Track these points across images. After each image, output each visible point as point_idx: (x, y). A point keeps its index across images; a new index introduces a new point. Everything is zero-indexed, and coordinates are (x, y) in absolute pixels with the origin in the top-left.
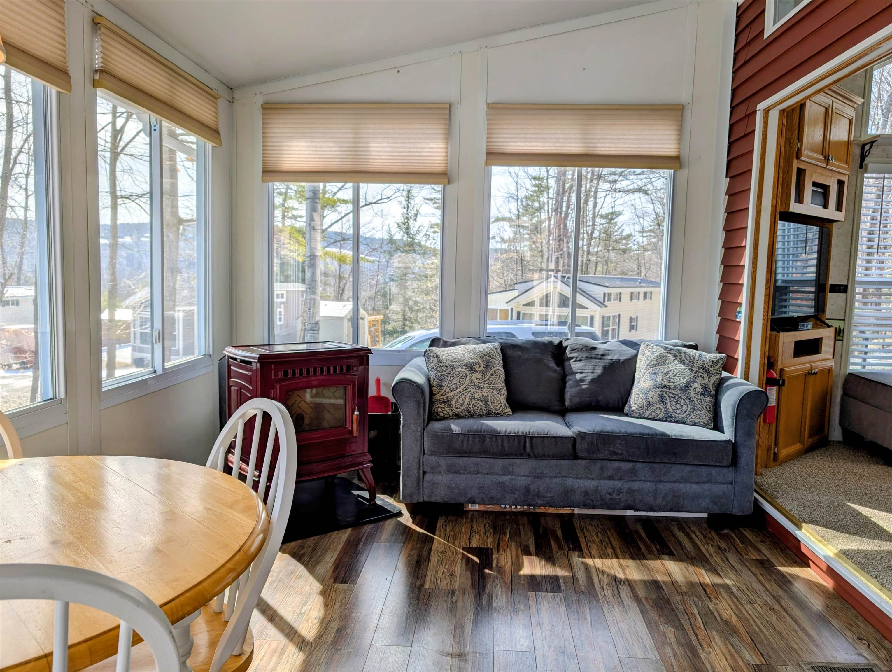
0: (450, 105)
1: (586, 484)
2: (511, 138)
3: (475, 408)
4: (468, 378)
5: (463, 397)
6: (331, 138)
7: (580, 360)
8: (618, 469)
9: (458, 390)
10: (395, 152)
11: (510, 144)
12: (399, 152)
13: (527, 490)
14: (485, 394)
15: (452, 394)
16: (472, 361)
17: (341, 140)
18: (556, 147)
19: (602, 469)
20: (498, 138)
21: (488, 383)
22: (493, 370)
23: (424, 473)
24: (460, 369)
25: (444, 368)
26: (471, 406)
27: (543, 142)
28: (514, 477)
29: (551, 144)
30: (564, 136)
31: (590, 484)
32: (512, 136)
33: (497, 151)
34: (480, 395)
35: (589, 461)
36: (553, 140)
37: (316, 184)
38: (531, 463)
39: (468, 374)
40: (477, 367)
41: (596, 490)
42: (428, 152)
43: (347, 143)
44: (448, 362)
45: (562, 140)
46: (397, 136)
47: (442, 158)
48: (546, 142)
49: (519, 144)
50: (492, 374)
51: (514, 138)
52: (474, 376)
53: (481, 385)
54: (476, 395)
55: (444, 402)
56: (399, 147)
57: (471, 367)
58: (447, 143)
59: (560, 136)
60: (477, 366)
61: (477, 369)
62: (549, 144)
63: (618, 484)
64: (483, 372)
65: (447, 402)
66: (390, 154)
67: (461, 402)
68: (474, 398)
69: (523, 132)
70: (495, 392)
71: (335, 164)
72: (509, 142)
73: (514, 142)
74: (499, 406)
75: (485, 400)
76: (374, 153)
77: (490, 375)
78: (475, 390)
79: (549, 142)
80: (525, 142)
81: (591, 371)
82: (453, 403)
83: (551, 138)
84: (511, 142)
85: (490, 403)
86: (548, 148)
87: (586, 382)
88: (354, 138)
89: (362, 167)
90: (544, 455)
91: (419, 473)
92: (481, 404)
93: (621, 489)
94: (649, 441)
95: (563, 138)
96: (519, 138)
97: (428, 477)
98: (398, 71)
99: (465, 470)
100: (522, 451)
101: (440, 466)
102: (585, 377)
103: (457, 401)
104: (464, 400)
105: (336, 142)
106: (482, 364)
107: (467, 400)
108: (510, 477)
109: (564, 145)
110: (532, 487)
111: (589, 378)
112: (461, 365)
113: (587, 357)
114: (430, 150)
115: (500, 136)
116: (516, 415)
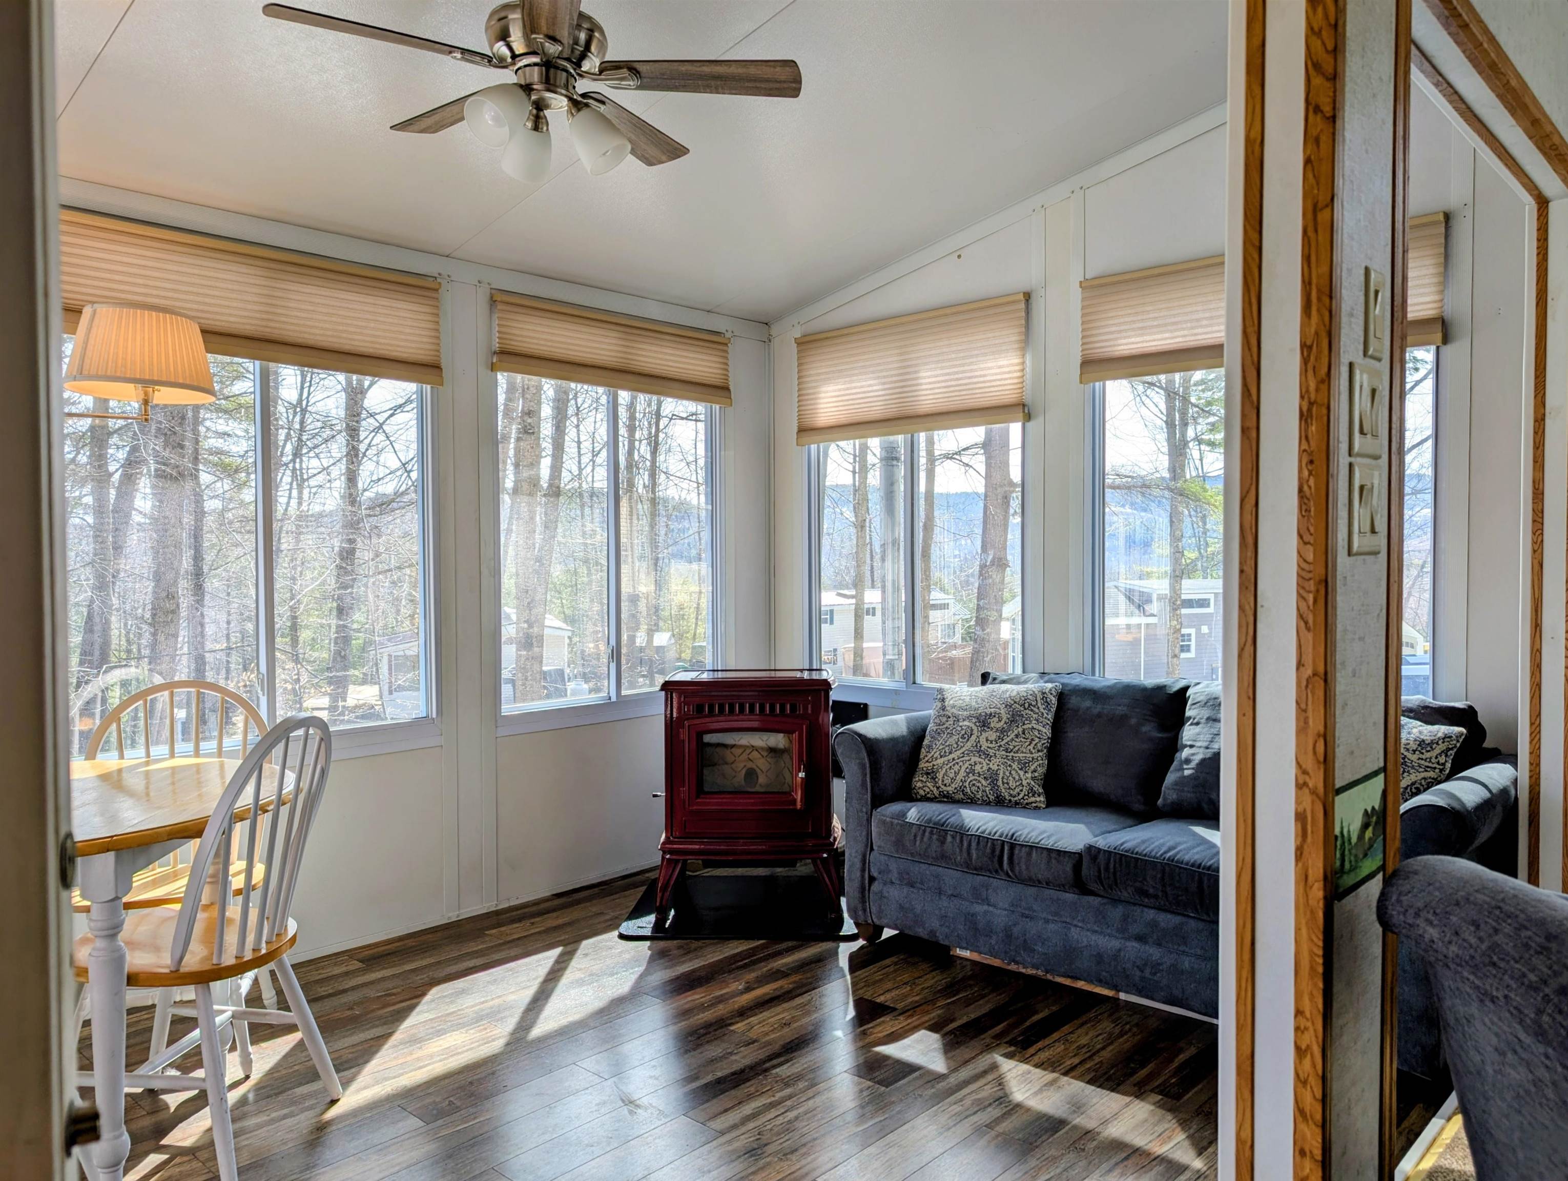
0: (1028, 296)
1: (1100, 942)
2: (1120, 332)
3: (974, 788)
4: (973, 738)
5: (956, 768)
6: (873, 372)
7: (1197, 724)
8: (1154, 924)
9: (951, 757)
10: (951, 380)
11: (1120, 342)
12: (958, 379)
13: (1008, 936)
14: (995, 768)
15: (940, 761)
16: (988, 711)
17: (885, 374)
18: (1196, 334)
19: (1125, 918)
20: (1100, 334)
21: (1006, 750)
22: (1020, 730)
23: (872, 879)
24: (966, 723)
25: (944, 719)
26: (967, 784)
27: (1171, 331)
28: (991, 909)
29: (1186, 332)
30: (1207, 315)
31: (1108, 943)
32: (1122, 328)
33: (1102, 356)
34: (985, 768)
35: (1105, 901)
36: (1189, 325)
37: (892, 438)
38: (1015, 890)
39: (975, 731)
40: (994, 723)
41: (1116, 956)
42: (996, 374)
43: (892, 376)
44: (954, 710)
45: (1205, 322)
46: (953, 356)
47: (1016, 381)
48: (1176, 330)
49: (1133, 340)
50: (1017, 736)
51: (1126, 331)
52: (984, 735)
53: (991, 752)
54: (978, 768)
55: (927, 774)
56: (957, 373)
57: (984, 722)
58: (1023, 356)
59: (1201, 315)
60: (996, 719)
61: (992, 725)
62: (1182, 333)
63: (1154, 953)
64: (1002, 731)
65: (931, 774)
66: (943, 384)
67: (952, 775)
68: (973, 772)
69: (1139, 318)
70: (1015, 766)
71: (876, 410)
72: (1116, 339)
73: (1125, 338)
74: (1017, 790)
75: (992, 777)
76: (924, 387)
77: (1012, 736)
78: (977, 759)
79: (1183, 329)
80: (1142, 335)
81: (1205, 744)
82: (940, 776)
83: (1186, 322)
84: (1121, 338)
85: (1000, 783)
86: (1180, 340)
87: (1193, 765)
88: (901, 368)
89: (910, 411)
90: (1030, 879)
91: (863, 877)
92: (984, 782)
93: (1159, 964)
94: (1205, 879)
95: (1206, 318)
96: (1133, 330)
97: (876, 887)
98: (959, 257)
99: (922, 883)
100: (997, 866)
101: (890, 871)
102: (1193, 754)
103: (945, 774)
104: (956, 774)
105: (878, 378)
106: (1005, 717)
107: (962, 774)
108: (986, 907)
109: (1209, 329)
110: (1016, 930)
111: (1197, 759)
112: (969, 718)
113: (1208, 719)
114: (998, 371)
115: (1102, 331)
116: (1050, 810)
